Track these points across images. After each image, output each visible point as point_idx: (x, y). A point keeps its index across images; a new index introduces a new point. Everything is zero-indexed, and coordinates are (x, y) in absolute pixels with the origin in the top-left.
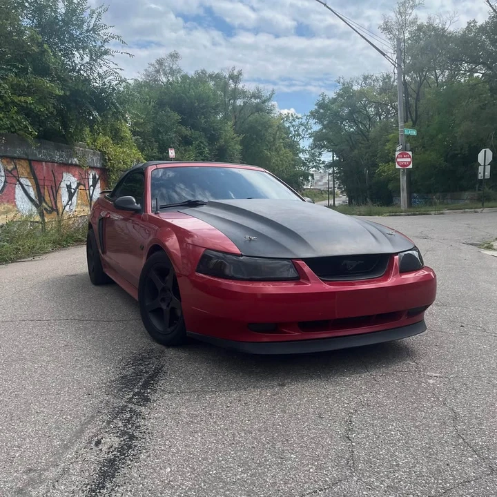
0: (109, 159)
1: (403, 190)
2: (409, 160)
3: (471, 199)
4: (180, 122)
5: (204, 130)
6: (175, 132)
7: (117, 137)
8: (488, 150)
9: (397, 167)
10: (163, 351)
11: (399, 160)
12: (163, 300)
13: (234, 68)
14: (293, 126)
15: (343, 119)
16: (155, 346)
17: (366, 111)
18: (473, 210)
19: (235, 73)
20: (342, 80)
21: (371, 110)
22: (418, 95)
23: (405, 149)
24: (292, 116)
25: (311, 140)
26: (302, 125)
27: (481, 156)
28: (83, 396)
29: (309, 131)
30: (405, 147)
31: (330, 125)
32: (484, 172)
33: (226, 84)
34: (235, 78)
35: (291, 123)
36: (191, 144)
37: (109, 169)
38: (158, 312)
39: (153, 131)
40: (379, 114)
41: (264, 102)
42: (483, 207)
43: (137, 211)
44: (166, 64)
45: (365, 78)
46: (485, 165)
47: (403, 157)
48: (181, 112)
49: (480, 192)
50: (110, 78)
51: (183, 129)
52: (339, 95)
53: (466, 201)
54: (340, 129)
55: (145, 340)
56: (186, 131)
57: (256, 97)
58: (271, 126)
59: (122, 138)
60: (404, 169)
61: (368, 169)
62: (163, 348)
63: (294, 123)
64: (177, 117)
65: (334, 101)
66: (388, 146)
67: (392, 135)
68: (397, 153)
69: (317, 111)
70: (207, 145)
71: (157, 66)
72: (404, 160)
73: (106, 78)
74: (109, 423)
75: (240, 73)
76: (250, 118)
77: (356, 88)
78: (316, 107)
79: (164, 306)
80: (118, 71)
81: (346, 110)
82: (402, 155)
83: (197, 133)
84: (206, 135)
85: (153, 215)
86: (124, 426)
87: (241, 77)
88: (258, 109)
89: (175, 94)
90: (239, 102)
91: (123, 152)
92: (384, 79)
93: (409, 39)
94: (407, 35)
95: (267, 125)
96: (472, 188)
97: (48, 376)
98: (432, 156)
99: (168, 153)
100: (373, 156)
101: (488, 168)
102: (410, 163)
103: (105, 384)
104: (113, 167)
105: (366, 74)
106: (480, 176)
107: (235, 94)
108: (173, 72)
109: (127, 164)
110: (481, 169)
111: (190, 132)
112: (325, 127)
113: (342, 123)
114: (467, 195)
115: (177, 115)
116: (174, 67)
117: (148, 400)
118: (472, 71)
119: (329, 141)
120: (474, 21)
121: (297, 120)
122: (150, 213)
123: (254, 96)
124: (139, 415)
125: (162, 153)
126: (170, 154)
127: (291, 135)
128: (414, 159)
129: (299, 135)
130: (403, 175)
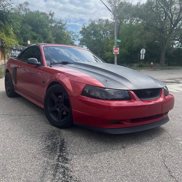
0: (4, 43)
1: (115, 62)
2: (118, 51)
3: (137, 66)
4: (31, 30)
5: (41, 34)
6: (30, 34)
7: (7, 34)
8: (144, 49)
9: (114, 53)
10: (60, 131)
11: (114, 51)
12: (58, 107)
13: (51, 11)
14: (72, 36)
15: (91, 35)
16: (54, 128)
17: (100, 32)
18: (138, 70)
19: (52, 13)
20: (91, 20)
21: (102, 32)
22: (119, 28)
23: (117, 47)
24: (72, 32)
25: (79, 42)
26: (76, 35)
27: (141, 51)
28: (33, 159)
29: (78, 38)
30: (117, 46)
31: (87, 37)
32: (142, 57)
33: (48, 17)
34: (52, 15)
35: (71, 34)
36: (37, 39)
37: (4, 47)
38: (55, 113)
39: (21, 33)
40: (104, 34)
41: (63, 25)
42: (141, 69)
43: (38, 65)
44: (23, 6)
45: (100, 20)
46: (143, 55)
47: (116, 50)
48: (32, 26)
49: (139, 64)
50: (7, 7)
51: (33, 33)
52: (90, 25)
53: (135, 67)
54: (90, 38)
55: (48, 125)
56: (34, 34)
57: (60, 23)
58: (65, 35)
59: (9, 34)
60: (116, 54)
61: (100, 54)
62: (59, 129)
63: (72, 35)
64: (30, 28)
65: (88, 28)
66: (109, 45)
67: (111, 42)
68: (114, 48)
69: (82, 31)
70: (43, 40)
71: (19, 7)
72: (116, 51)
73: (5, 7)
74: (54, 175)
75: (53, 13)
76: (57, 31)
77: (96, 23)
78: (82, 29)
79: (58, 110)
80: (11, 4)
81: (92, 32)
82: (116, 49)
83: (39, 35)
84: (42, 36)
85: (49, 67)
86: (63, 177)
87: (54, 15)
88: (61, 28)
89: (29, 19)
90: (53, 25)
91: (10, 40)
92: (106, 21)
93: (117, 7)
94: (117, 5)
95: (64, 34)
96: (136, 62)
97: (8, 147)
98: (124, 50)
99: (27, 42)
100: (102, 49)
101: (144, 55)
102: (118, 52)
103: (41, 151)
104: (6, 46)
105: (100, 19)
106: (141, 58)
107: (52, 21)
108: (26, 10)
109: (12, 45)
110: (141, 56)
111: (36, 34)
112: (84, 37)
113: (91, 36)
114: (135, 65)
115: (30, 27)
116: (27, 8)
117: (67, 160)
118: (138, 21)
119: (86, 42)
120: (139, 3)
121: (74, 34)
122: (46, 66)
123: (59, 23)
124: (67, 169)
125: (25, 42)
126: (28, 43)
127: (71, 39)
128: (119, 51)
129: (74, 39)
130: (116, 56)
